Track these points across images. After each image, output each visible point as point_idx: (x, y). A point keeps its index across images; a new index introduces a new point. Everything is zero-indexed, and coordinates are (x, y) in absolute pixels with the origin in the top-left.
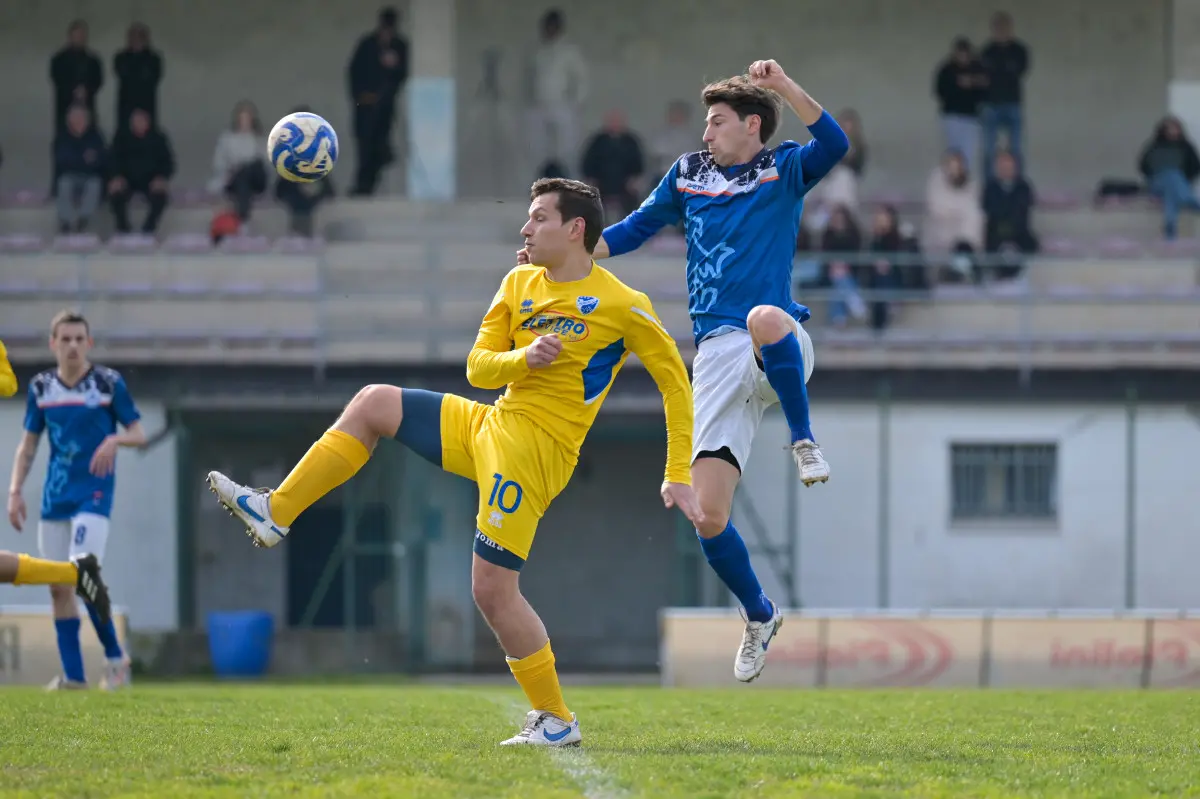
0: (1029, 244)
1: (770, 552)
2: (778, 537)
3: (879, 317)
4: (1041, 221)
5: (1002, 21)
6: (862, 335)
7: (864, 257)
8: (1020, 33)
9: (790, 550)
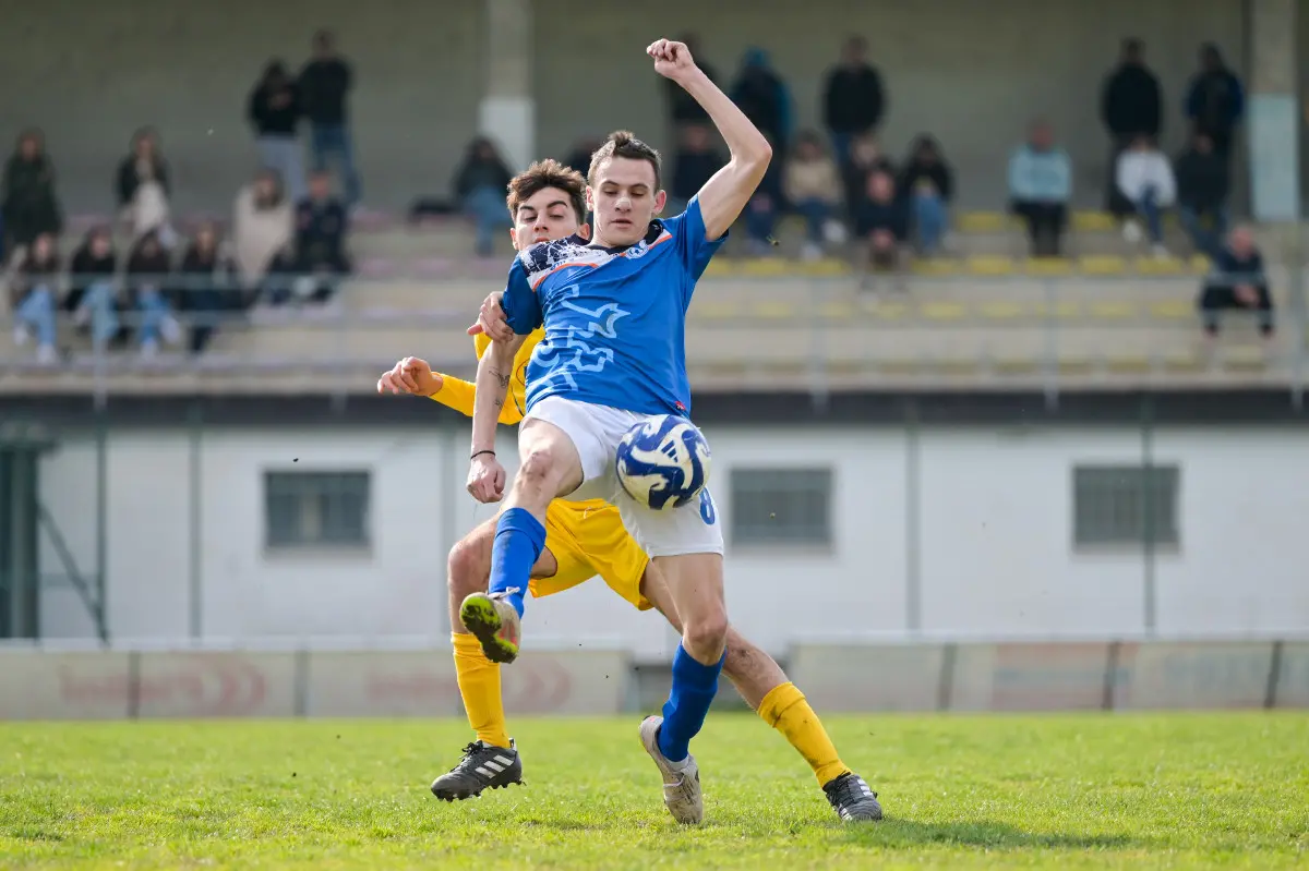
0: (341, 265)
1: (79, 583)
2: (87, 566)
3: (199, 340)
4: (354, 242)
5: (323, 39)
6: (176, 359)
7: (175, 280)
8: (347, 48)
9: (101, 581)
